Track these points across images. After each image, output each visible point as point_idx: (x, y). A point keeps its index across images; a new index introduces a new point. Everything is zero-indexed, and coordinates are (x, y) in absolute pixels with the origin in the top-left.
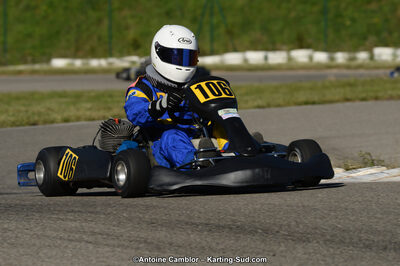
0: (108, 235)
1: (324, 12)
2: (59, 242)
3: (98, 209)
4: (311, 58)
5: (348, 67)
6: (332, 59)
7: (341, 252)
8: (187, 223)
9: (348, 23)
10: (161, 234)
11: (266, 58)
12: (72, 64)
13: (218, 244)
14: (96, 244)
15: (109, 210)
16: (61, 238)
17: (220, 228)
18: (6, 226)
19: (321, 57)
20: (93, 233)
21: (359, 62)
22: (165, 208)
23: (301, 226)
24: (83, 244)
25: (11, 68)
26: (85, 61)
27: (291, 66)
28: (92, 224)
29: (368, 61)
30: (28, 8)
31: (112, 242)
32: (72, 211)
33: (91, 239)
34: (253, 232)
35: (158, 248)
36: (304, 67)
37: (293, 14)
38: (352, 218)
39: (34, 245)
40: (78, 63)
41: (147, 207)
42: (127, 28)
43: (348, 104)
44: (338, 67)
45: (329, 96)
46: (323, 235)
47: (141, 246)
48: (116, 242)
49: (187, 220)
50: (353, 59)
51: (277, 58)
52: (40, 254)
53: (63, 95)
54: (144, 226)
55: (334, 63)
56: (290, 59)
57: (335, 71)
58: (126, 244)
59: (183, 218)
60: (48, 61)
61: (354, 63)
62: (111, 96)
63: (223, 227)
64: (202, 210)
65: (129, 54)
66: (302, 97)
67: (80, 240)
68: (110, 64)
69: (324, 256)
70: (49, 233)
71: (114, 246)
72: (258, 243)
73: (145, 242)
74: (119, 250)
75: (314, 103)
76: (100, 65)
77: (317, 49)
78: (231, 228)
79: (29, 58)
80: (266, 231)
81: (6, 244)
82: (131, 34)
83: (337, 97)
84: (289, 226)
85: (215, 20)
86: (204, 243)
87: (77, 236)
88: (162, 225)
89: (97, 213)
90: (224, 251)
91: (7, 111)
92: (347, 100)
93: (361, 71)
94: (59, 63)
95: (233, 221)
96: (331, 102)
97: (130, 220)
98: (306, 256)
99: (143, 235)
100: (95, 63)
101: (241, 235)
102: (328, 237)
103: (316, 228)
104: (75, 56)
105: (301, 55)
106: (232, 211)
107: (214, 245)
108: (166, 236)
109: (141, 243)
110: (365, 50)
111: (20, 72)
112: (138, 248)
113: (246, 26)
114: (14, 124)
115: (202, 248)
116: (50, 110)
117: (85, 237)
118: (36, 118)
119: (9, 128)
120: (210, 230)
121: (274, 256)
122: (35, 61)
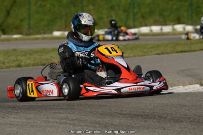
0: (80, 120)
1: (191, 5)
2: (55, 124)
3: (75, 107)
4: (184, 29)
7: (198, 127)
8: (120, 114)
10: (107, 119)
11: (162, 29)
12: (63, 34)
13: (136, 124)
14: (74, 125)
15: (81, 108)
16: (56, 122)
17: (136, 116)
18: (29, 117)
19: (189, 28)
20: (73, 120)
22: (109, 106)
23: (178, 114)
24: (67, 125)
25: (32, 37)
27: (174, 33)
28: (72, 115)
30: (41, 6)
31: (82, 124)
32: (63, 109)
33: (71, 122)
34: (154, 117)
35: (105, 127)
37: (175, 7)
39: (43, 126)
40: (66, 33)
41: (100, 106)
45: (193, 48)
46: (189, 119)
48: (84, 124)
49: (120, 112)
51: (167, 29)
52: (46, 131)
54: (98, 115)
56: (174, 29)
59: (118, 111)
60: (51, 33)
63: (139, 115)
64: (128, 107)
66: (179, 49)
67: (66, 123)
69: (190, 129)
70: (50, 120)
71: (83, 126)
72: (156, 123)
73: (99, 123)
74: (86, 128)
75: (185, 52)
77: (188, 24)
78: (142, 116)
79: (42, 31)
80: (160, 117)
81: (28, 126)
83: (197, 49)
84: (172, 114)
85: (135, 11)
86: (129, 124)
87: (64, 121)
88: (107, 115)
89: (75, 109)
91: (30, 58)
92: (202, 50)
95: (143, 112)
96: (195, 51)
97: (91, 112)
98: (180, 129)
99: (98, 120)
101: (147, 119)
102: (192, 120)
103: (185, 115)
104: (65, 30)
105: (179, 28)
106: (143, 107)
107: (134, 124)
108: (109, 121)
109: (96, 124)
111: (37, 39)
112: (95, 127)
113: (151, 13)
114: (34, 65)
115: (128, 126)
116: (52, 57)
117: (68, 122)
118: (45, 62)
119: (32, 67)
120: (132, 117)
121: (164, 129)
122: (44, 33)
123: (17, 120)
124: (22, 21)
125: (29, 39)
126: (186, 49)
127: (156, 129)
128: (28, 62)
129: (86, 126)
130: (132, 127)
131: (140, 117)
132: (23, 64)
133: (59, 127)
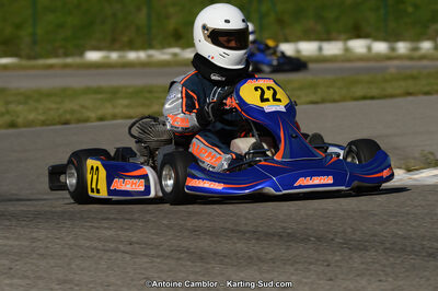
0: (146, 244)
2: (93, 252)
3: (136, 216)
4: (369, 48)
5: (410, 58)
6: (393, 49)
7: (402, 262)
8: (233, 231)
9: (410, 9)
10: (205, 243)
11: (320, 49)
12: (108, 57)
13: (267, 253)
14: (133, 254)
15: (148, 217)
16: (95, 248)
17: (268, 235)
18: (34, 235)
19: (380, 47)
20: (131, 243)
21: (423, 52)
22: (209, 214)
23: (358, 233)
24: (119, 254)
25: (41, 62)
26: (121, 53)
27: (349, 56)
28: (128, 233)
29: (432, 52)
31: (149, 252)
32: (108, 219)
33: (128, 248)
34: (306, 240)
35: (201, 258)
36: (361, 58)
38: (414, 224)
39: (66, 256)
40: (114, 56)
41: (190, 214)
42: (168, 17)
43: (410, 98)
44: (400, 58)
45: (390, 91)
46: (382, 243)
47: (183, 255)
48: (155, 252)
49: (232, 227)
50: (416, 49)
51: (332, 48)
52: (73, 266)
53: (98, 91)
54: (186, 234)
55: (394, 54)
56: (347, 50)
57: (396, 63)
58: (166, 254)
59: (228, 225)
60: (81, 54)
61: (417, 54)
62: (150, 92)
63: (274, 235)
64: (250, 216)
65: (170, 46)
66: (359, 91)
67: (116, 250)
68: (150, 56)
69: (384, 266)
70: (82, 242)
71: (153, 256)
72: (311, 252)
73: (187, 251)
74: (158, 260)
75: (372, 98)
76: (138, 58)
77: (377, 39)
78: (281, 236)
79: (61, 51)
80: (319, 239)
81: (35, 256)
82: (172, 24)
83: (398, 91)
84: (344, 232)
85: (264, 8)
86: (252, 253)
87: (112, 246)
88: (204, 233)
89: (134, 220)
90: (273, 260)
91: (36, 109)
92: (409, 94)
93: (425, 63)
94: (93, 56)
95: (283, 228)
96: (392, 96)
97: (170, 227)
98: (363, 266)
99: (185, 244)
100: (132, 56)
101: (292, 244)
102: (388, 245)
103: (375, 235)
104: (110, 48)
105: (358, 46)
106: (282, 217)
107: (263, 254)
108: (210, 245)
109: (182, 253)
110: (428, 39)
111: (51, 67)
112: (179, 259)
113: (298, 14)
114: (44, 123)
115: (250, 257)
116: (83, 107)
117: (121, 247)
118: (68, 117)
119: (39, 128)
120: (257, 239)
121: (328, 265)
122: (66, 55)
123: (10, 242)
124: (19, 27)
125: (33, 67)
126: (375, 91)
127: (311, 263)
128: (32, 116)
129: (158, 257)
130: (259, 259)
131: (276, 238)
132: (20, 120)
133: (101, 258)
